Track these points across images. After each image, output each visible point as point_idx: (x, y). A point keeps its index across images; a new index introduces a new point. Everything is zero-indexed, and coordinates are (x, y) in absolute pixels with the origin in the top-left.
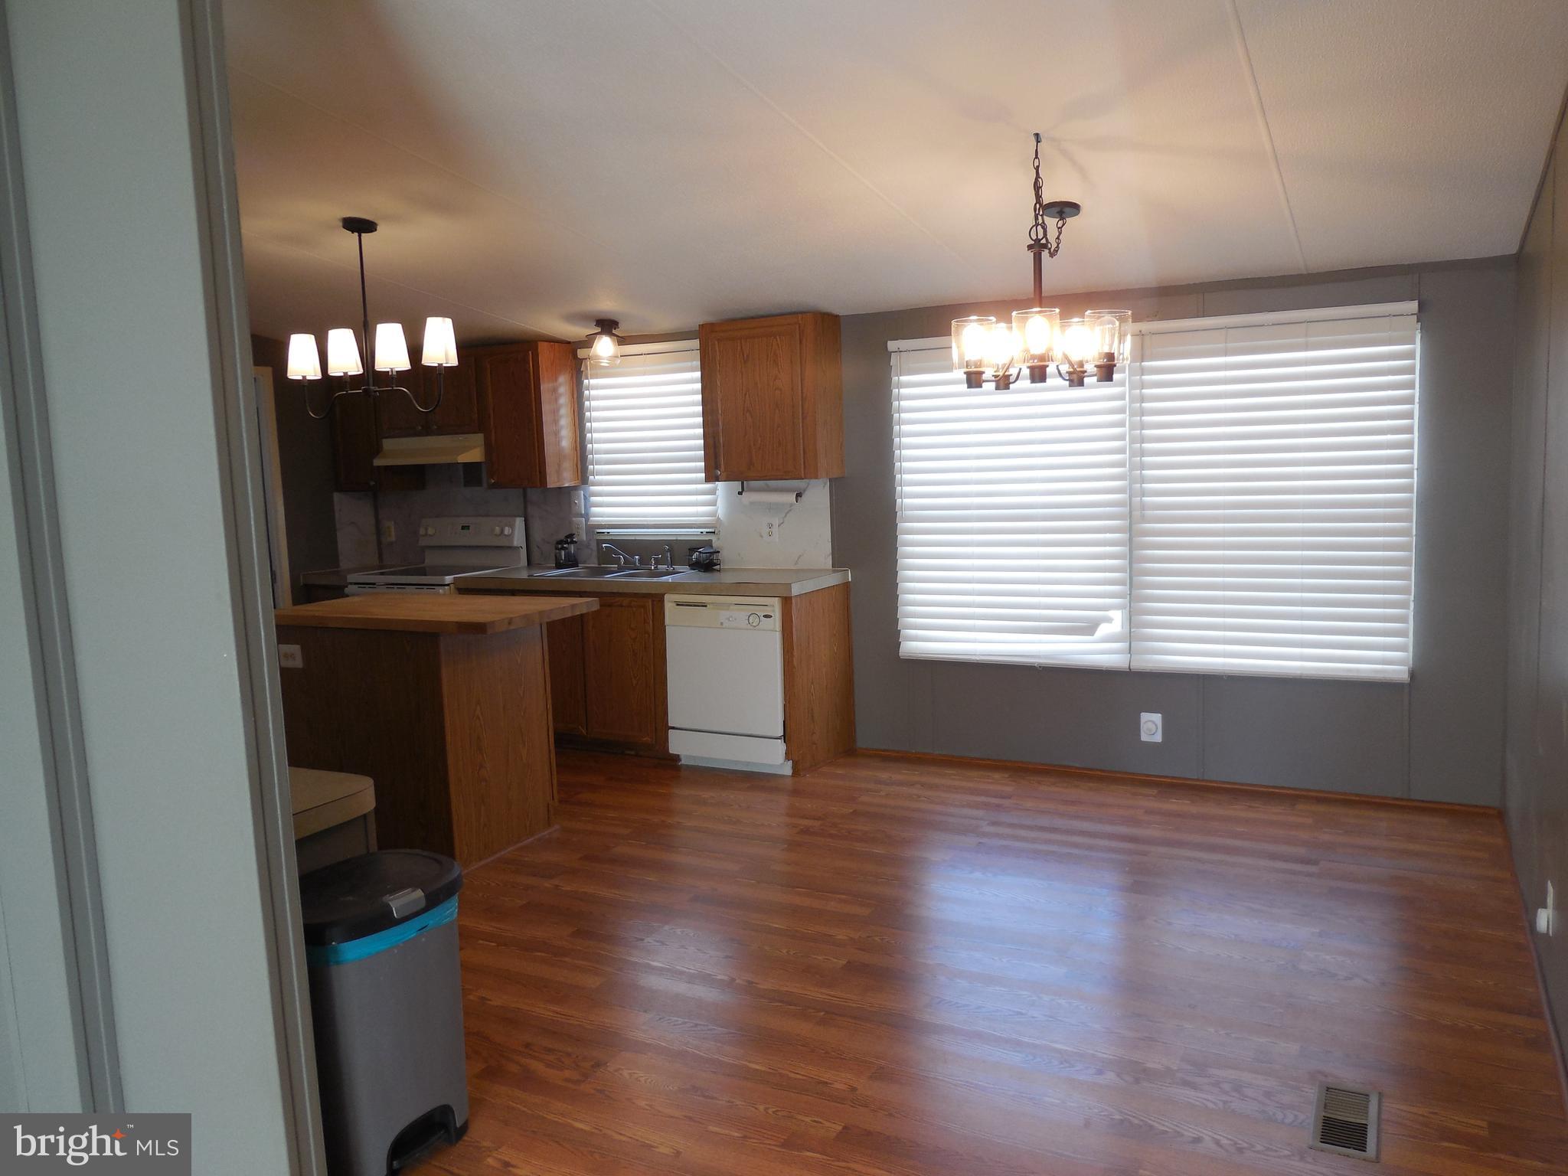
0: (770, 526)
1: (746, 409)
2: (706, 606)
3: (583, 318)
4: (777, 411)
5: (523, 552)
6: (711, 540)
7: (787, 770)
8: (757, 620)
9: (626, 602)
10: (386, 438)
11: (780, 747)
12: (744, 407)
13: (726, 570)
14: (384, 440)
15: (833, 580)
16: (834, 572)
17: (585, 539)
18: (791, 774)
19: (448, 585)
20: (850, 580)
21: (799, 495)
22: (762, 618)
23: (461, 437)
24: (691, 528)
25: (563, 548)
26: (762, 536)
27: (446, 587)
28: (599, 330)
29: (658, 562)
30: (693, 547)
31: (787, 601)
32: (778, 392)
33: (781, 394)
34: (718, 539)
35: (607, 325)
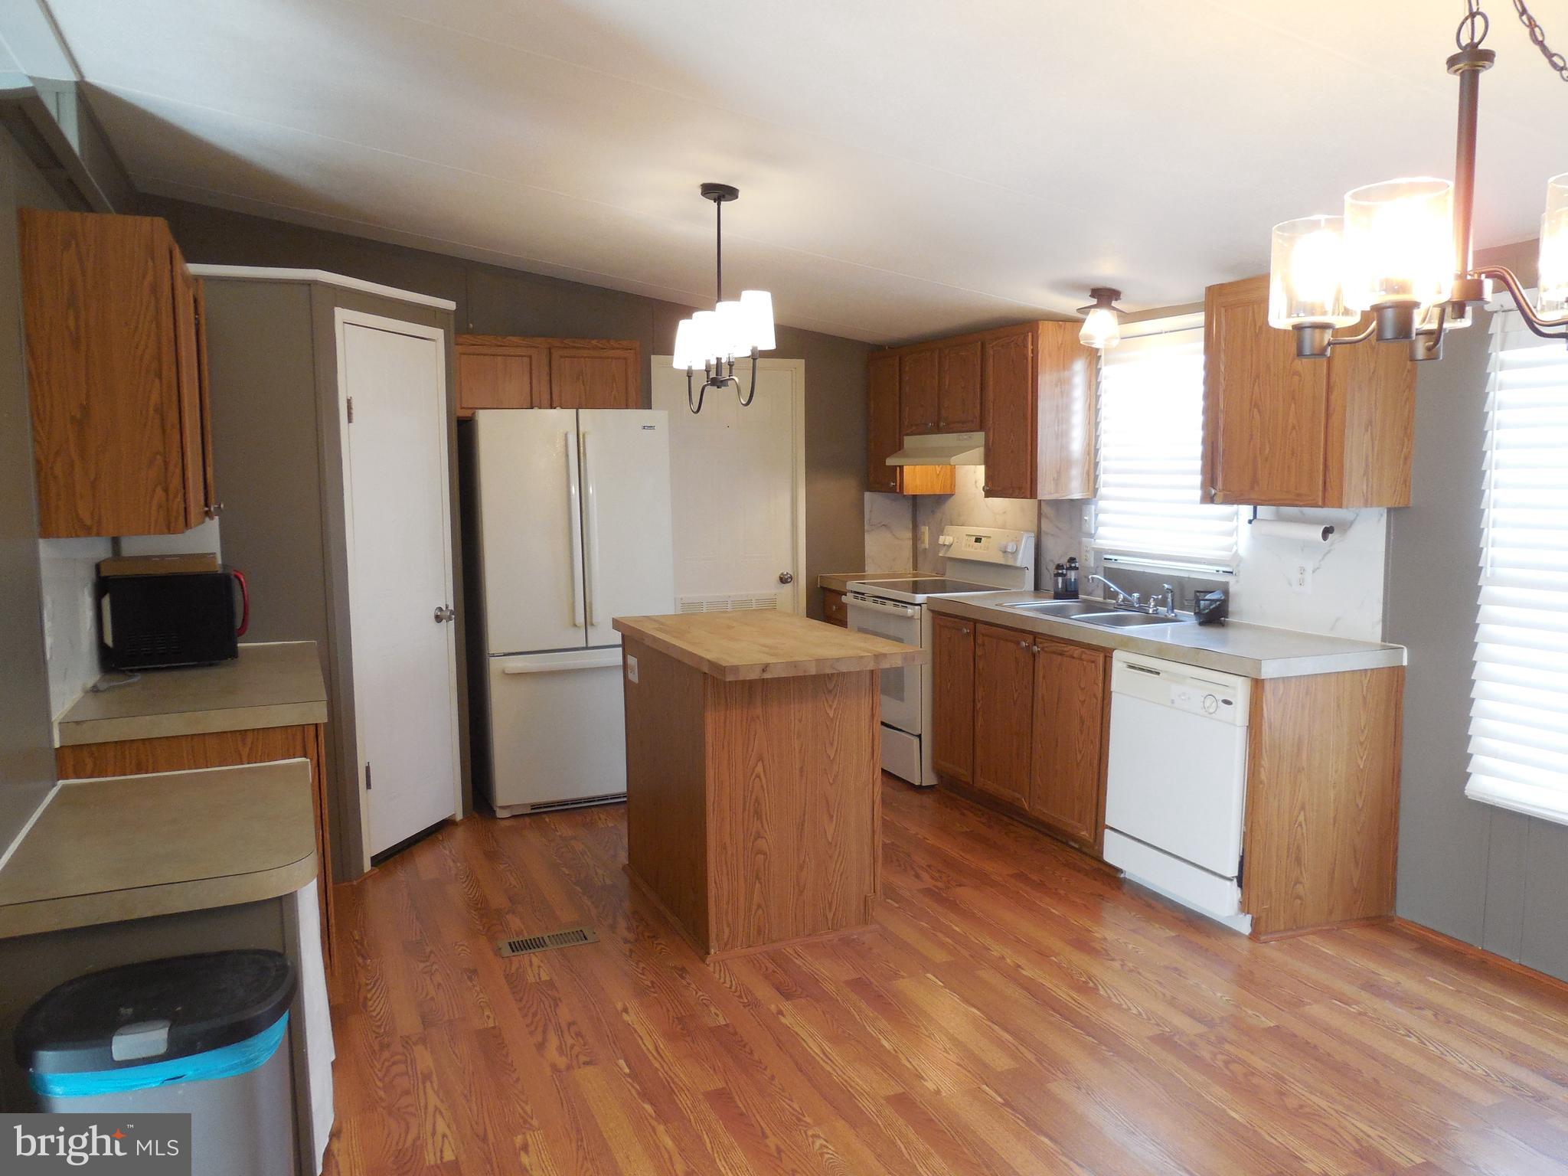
0: (1302, 571)
1: (1253, 404)
2: (1158, 673)
3: (1073, 287)
4: (1293, 405)
5: (1030, 576)
6: (1227, 583)
7: (1243, 925)
8: (1214, 704)
9: (1077, 652)
10: (907, 435)
11: (1232, 893)
12: (1252, 399)
13: (1240, 626)
14: (905, 437)
15: (1375, 660)
16: (1384, 648)
17: (1092, 565)
18: (1247, 934)
19: (920, 605)
20: (1405, 663)
21: (1327, 532)
22: (1221, 704)
23: (965, 436)
24: (1200, 563)
25: (1062, 575)
26: (1290, 584)
27: (917, 607)
28: (1094, 301)
29: (1159, 603)
30: (1202, 590)
31: (1257, 685)
32: (1296, 378)
33: (1300, 381)
34: (1237, 582)
35: (1104, 295)
